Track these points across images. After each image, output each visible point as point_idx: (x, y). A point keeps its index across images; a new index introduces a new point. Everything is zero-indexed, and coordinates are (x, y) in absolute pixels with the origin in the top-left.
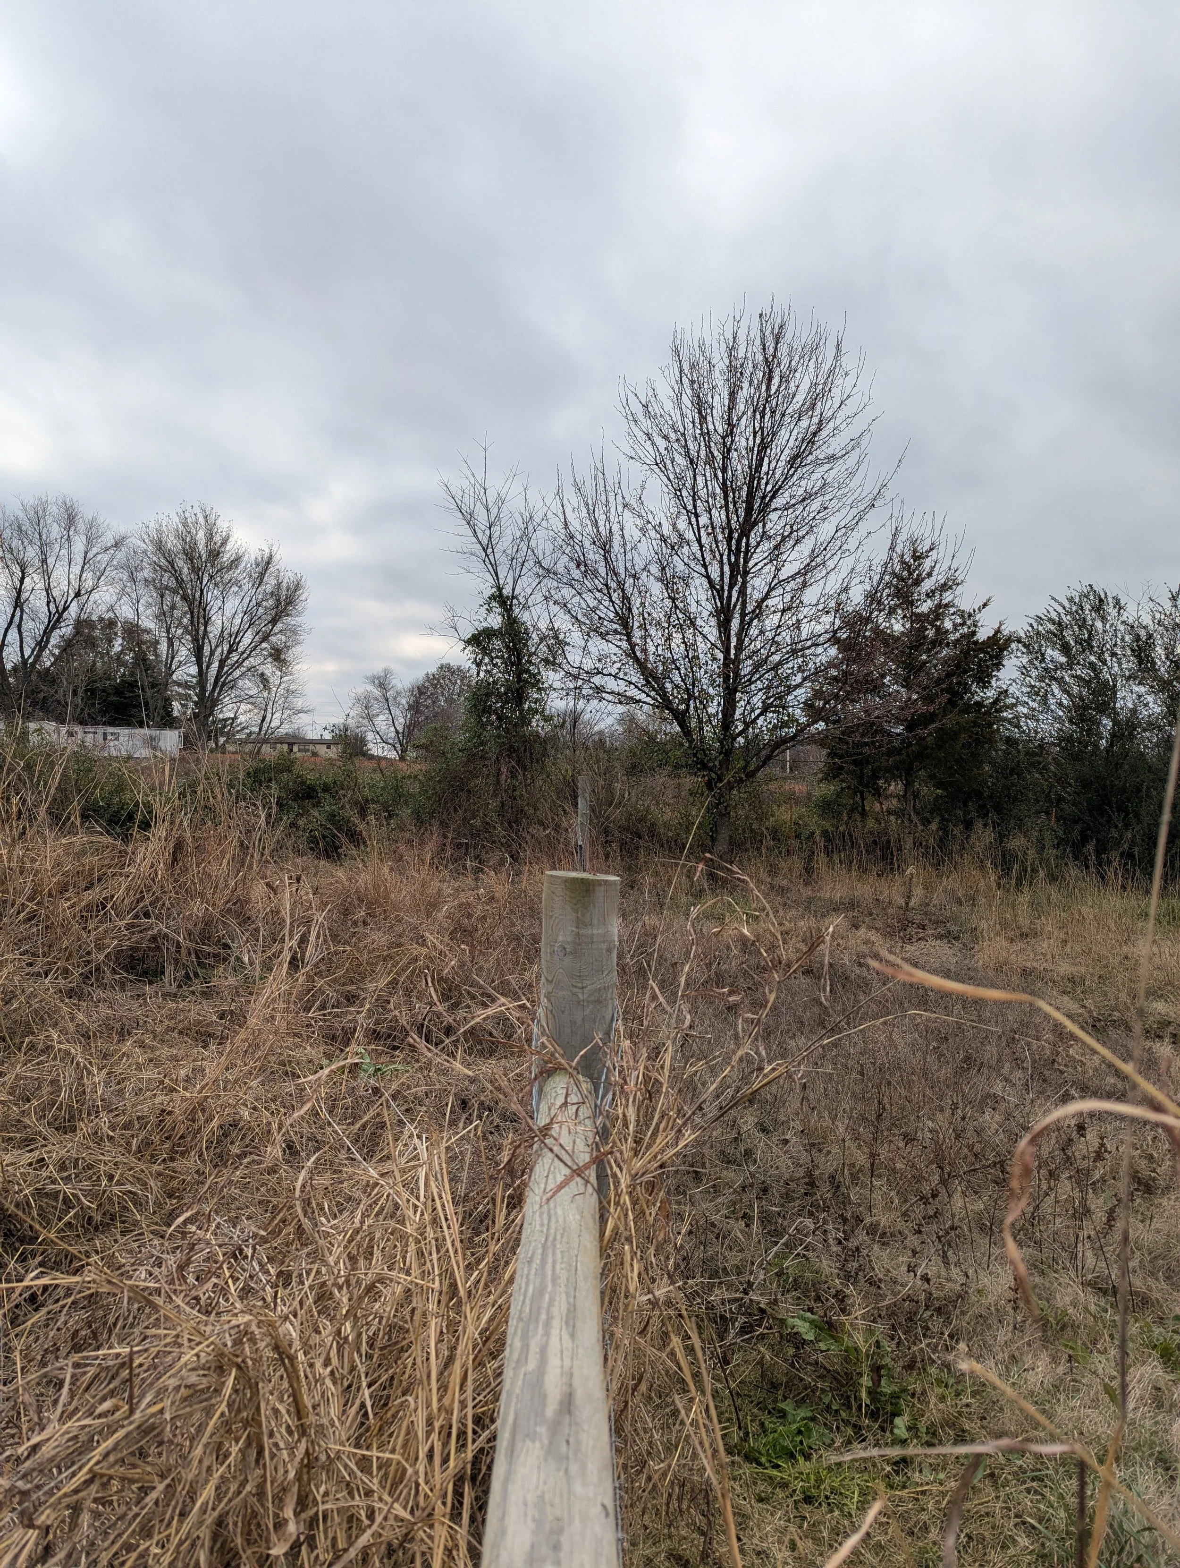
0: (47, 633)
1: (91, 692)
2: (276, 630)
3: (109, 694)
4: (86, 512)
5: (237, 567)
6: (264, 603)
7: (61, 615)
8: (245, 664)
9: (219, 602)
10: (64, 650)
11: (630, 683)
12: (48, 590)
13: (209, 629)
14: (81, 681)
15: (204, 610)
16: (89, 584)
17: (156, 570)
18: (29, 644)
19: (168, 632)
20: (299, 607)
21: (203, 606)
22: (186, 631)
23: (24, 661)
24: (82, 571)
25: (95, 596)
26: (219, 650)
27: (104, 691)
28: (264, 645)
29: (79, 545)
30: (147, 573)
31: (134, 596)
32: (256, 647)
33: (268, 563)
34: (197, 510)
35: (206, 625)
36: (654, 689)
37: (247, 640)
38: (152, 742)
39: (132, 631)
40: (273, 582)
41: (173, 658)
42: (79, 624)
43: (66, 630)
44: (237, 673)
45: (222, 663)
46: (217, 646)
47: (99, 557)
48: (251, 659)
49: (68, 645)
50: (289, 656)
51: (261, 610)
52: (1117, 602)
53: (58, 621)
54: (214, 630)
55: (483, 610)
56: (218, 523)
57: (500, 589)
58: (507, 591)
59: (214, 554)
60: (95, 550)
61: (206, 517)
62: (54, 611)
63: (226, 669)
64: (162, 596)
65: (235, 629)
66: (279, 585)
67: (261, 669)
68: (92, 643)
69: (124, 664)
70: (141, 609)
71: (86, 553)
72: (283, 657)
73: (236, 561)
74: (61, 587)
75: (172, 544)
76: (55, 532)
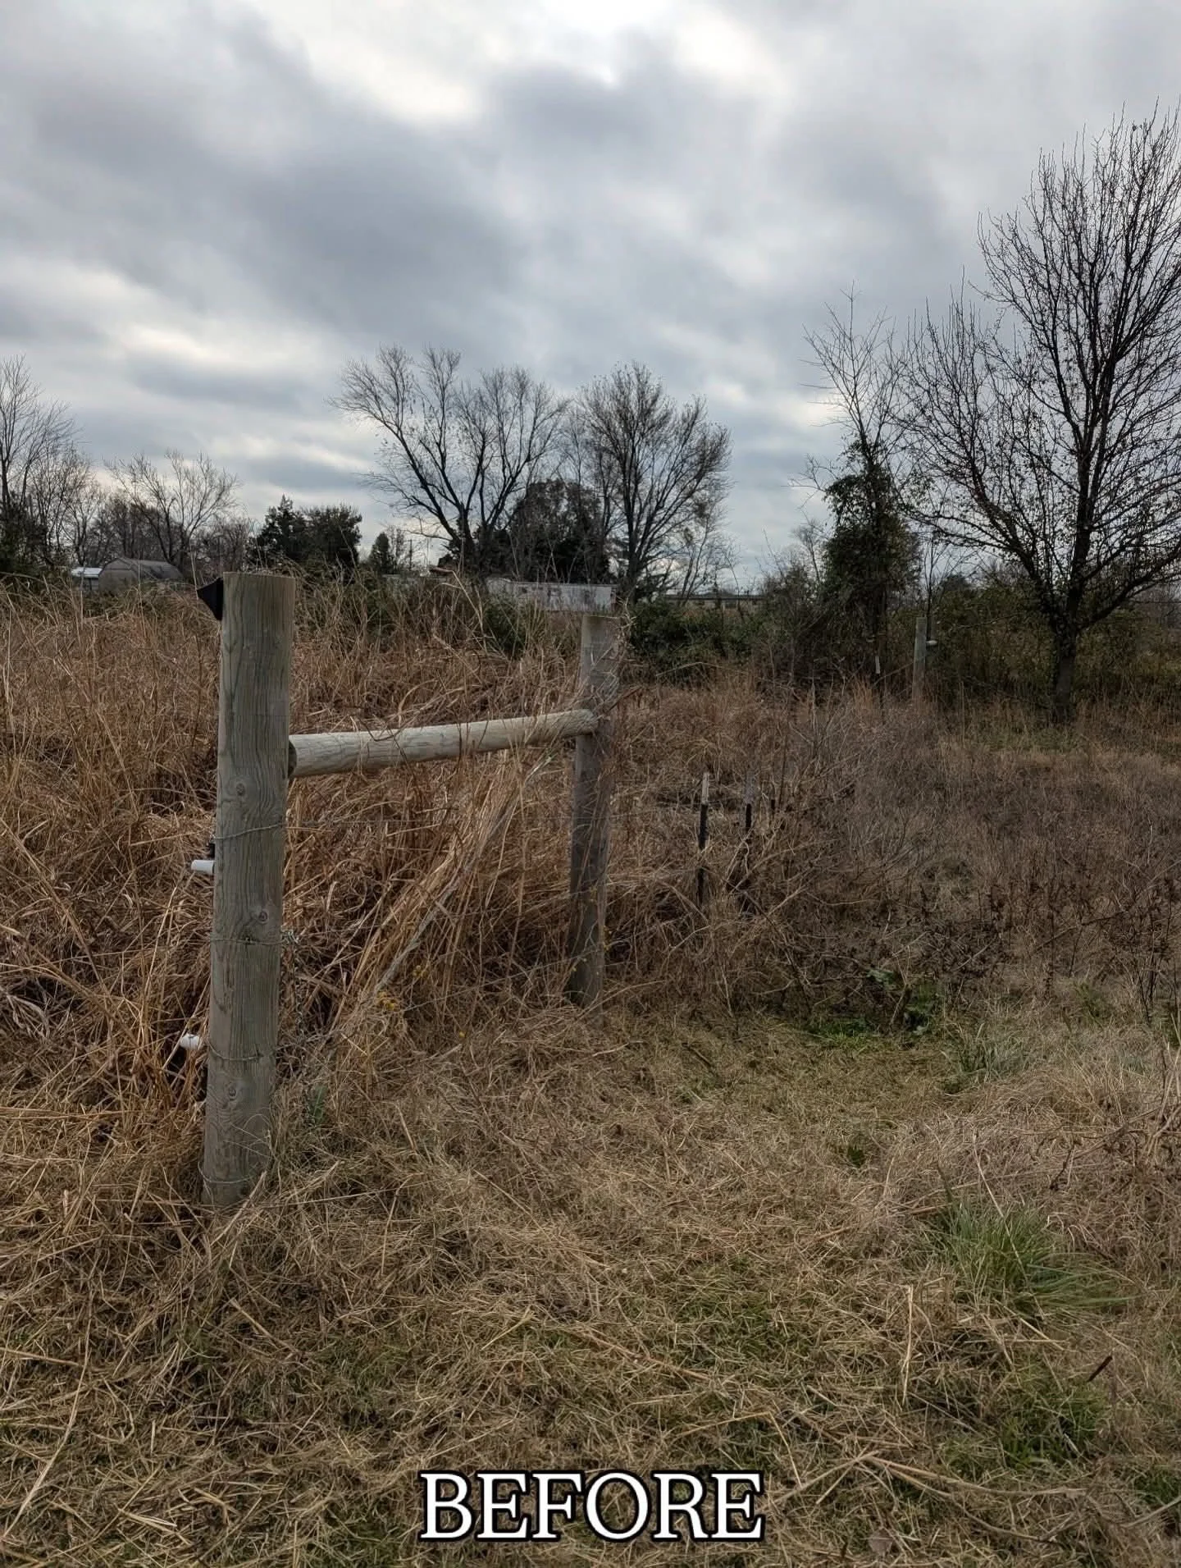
0: (503, 498)
2: (701, 485)
4: (536, 379)
5: (667, 422)
6: (690, 460)
7: (514, 479)
8: (671, 520)
9: (649, 461)
10: (517, 511)
11: (974, 525)
12: (504, 456)
13: (640, 487)
14: (531, 541)
15: (636, 469)
16: (536, 450)
17: (594, 432)
18: (488, 506)
19: (605, 491)
20: (724, 461)
21: (634, 465)
22: (620, 491)
23: (484, 523)
24: (532, 438)
25: (543, 459)
26: (648, 507)
28: (689, 501)
29: (529, 413)
30: (588, 435)
31: (576, 458)
32: (681, 504)
33: (696, 416)
34: (631, 369)
35: (637, 483)
36: (1001, 531)
37: (672, 497)
38: (586, 597)
39: (576, 491)
40: (700, 437)
41: (609, 515)
42: (531, 488)
43: (520, 493)
44: (663, 531)
45: (650, 520)
46: (646, 504)
47: (546, 422)
48: (676, 516)
49: (521, 506)
50: (714, 511)
51: (686, 466)
53: (511, 485)
54: (644, 488)
55: (845, 458)
56: (650, 382)
57: (863, 437)
58: (871, 438)
59: (646, 413)
60: (542, 416)
61: (638, 376)
62: (508, 475)
63: (653, 526)
64: (601, 457)
65: (661, 487)
66: (703, 441)
67: (686, 525)
68: (541, 504)
69: (568, 524)
70: (582, 470)
71: (536, 418)
72: (707, 512)
73: (664, 419)
74: (515, 453)
75: (608, 405)
76: (510, 401)
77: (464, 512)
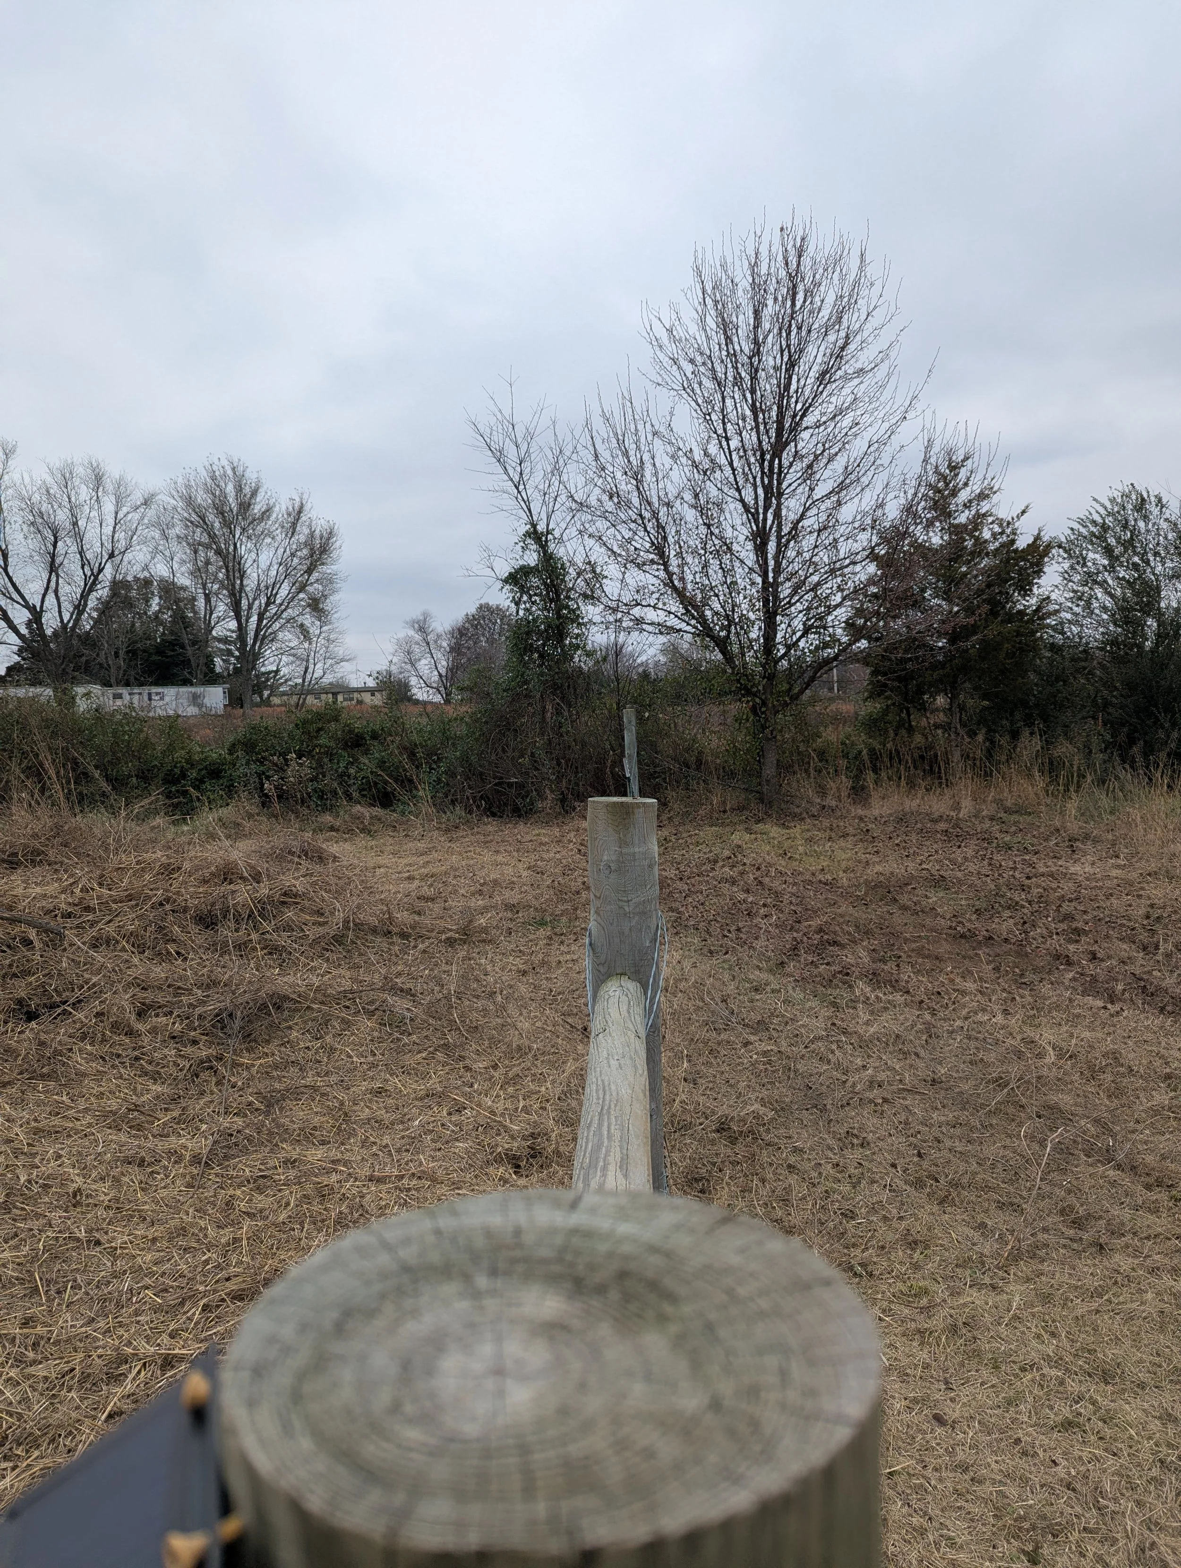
0: (84, 596)
1: (132, 653)
2: (312, 579)
3: (151, 654)
4: (113, 470)
5: (269, 517)
6: (299, 553)
7: (96, 578)
8: (284, 615)
9: (253, 555)
10: (102, 613)
11: (670, 613)
12: (81, 553)
13: (245, 583)
14: (122, 643)
15: (239, 564)
16: (121, 544)
17: (187, 526)
18: (68, 608)
19: (204, 588)
20: (334, 555)
21: (238, 560)
22: (223, 586)
23: (64, 626)
24: (114, 532)
25: (128, 556)
26: (257, 602)
27: (145, 651)
28: (301, 595)
29: (109, 506)
30: (178, 530)
31: (167, 553)
32: (293, 598)
33: (300, 512)
34: (225, 462)
35: (242, 578)
36: (694, 617)
37: (284, 592)
38: (195, 699)
39: (169, 589)
40: (306, 531)
41: (211, 614)
42: (117, 586)
43: (102, 592)
44: (276, 626)
45: (261, 616)
46: (255, 599)
47: (130, 516)
48: (289, 611)
49: (105, 608)
50: (327, 605)
51: (296, 560)
52: (1160, 500)
53: (94, 583)
54: (250, 584)
55: (518, 548)
56: (247, 474)
57: (534, 526)
58: (541, 528)
59: (245, 506)
60: (125, 510)
61: (233, 469)
62: (89, 573)
63: (265, 622)
64: (196, 552)
65: (271, 581)
66: (312, 534)
67: (300, 620)
68: (129, 604)
69: (162, 623)
70: (175, 566)
71: (116, 513)
72: (321, 606)
73: (268, 511)
74: (94, 549)
75: (202, 498)
76: (84, 493)
77: (36, 615)
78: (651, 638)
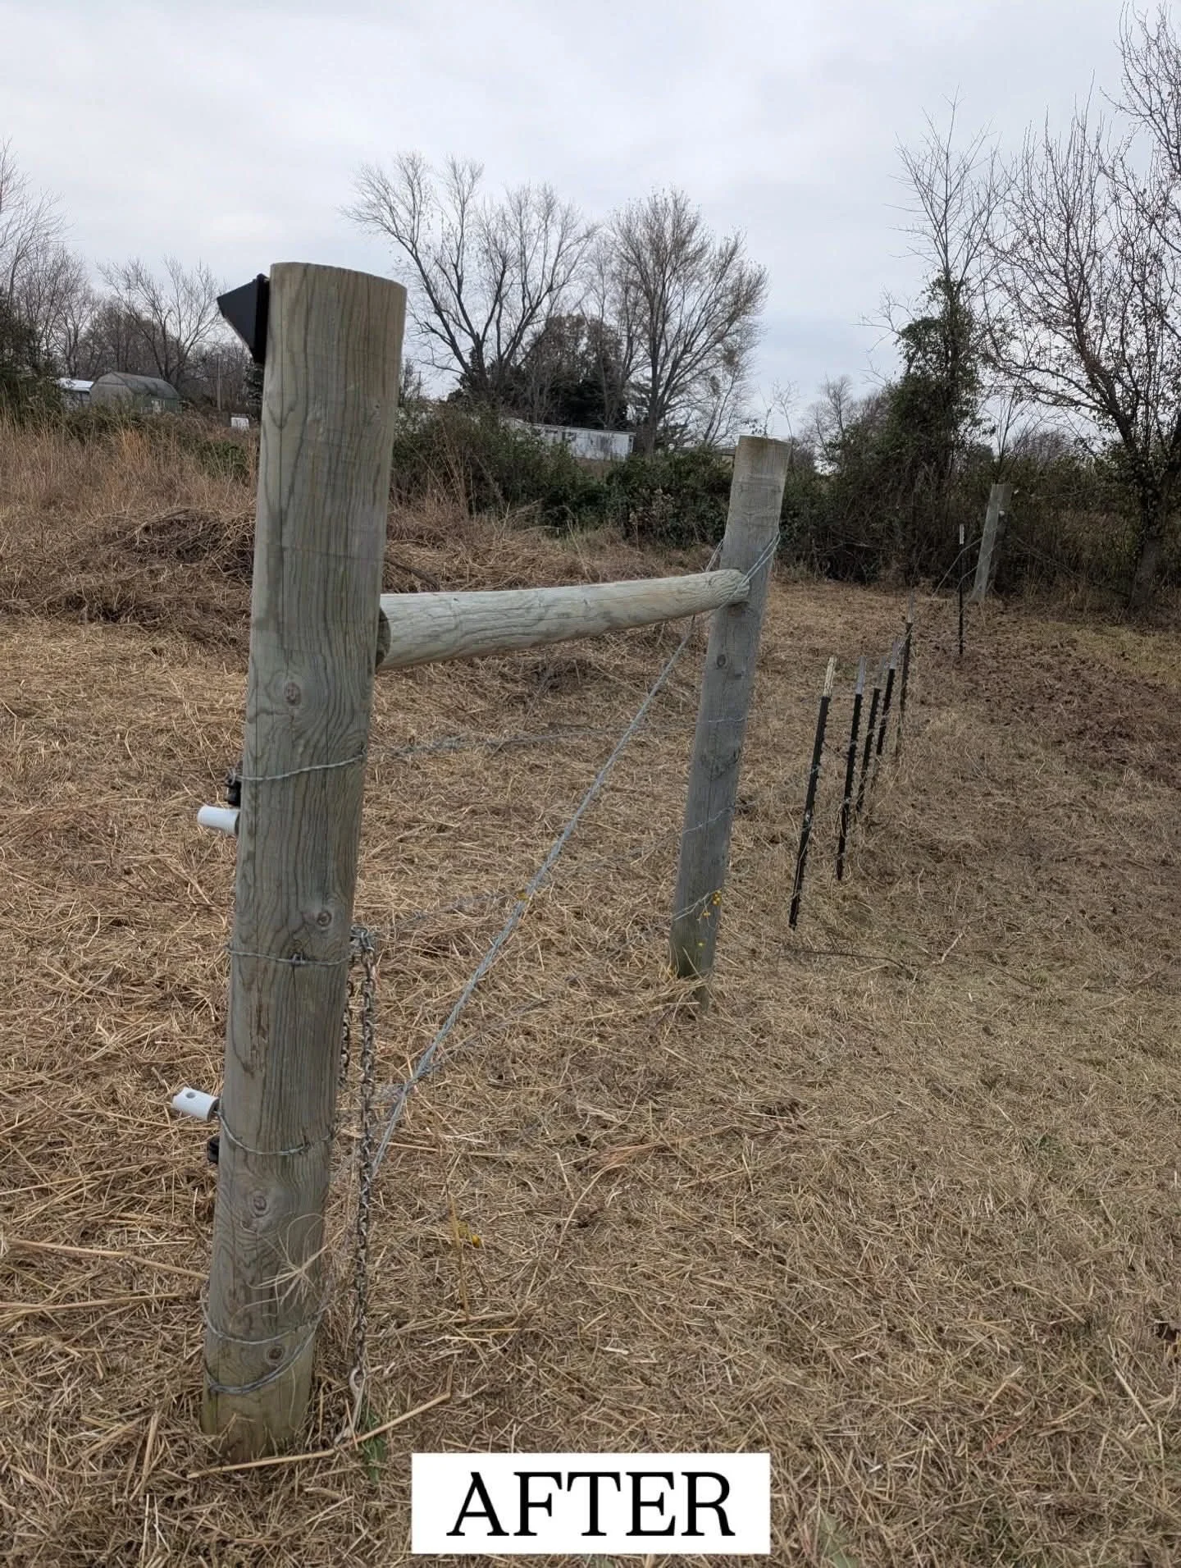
0: (521, 329)
1: (555, 391)
2: (732, 329)
3: (570, 395)
4: (563, 200)
5: (703, 256)
6: (723, 300)
7: (533, 312)
8: (698, 366)
9: (679, 298)
10: (534, 347)
11: (1070, 381)
12: (524, 284)
13: (666, 329)
14: (547, 380)
15: (664, 306)
16: (560, 279)
17: (622, 262)
18: (506, 338)
19: (629, 331)
20: (758, 305)
21: (663, 302)
22: (646, 330)
23: (500, 357)
24: (555, 265)
25: (565, 291)
26: (674, 350)
27: (566, 391)
28: (719, 346)
29: (554, 237)
30: (614, 266)
31: (601, 291)
32: (709, 348)
33: (732, 254)
34: (668, 194)
35: (665, 322)
36: (1099, 390)
37: (701, 340)
38: (604, 444)
39: (598, 328)
40: (736, 275)
41: (632, 357)
42: (550, 322)
43: (538, 326)
44: (688, 376)
45: (675, 365)
46: (672, 347)
47: (572, 248)
48: (704, 361)
49: (539, 341)
50: (743, 359)
51: (719, 307)
53: (531, 316)
54: (671, 328)
55: (925, 297)
56: (688, 208)
57: (947, 271)
58: (956, 276)
59: (680, 244)
60: (568, 242)
61: (675, 202)
62: (528, 306)
63: (678, 371)
64: (627, 291)
65: (691, 328)
66: (741, 279)
67: (713, 372)
68: (560, 340)
69: (587, 364)
70: (606, 305)
71: (561, 245)
72: (736, 359)
73: (701, 251)
74: (536, 281)
75: (641, 233)
76: (534, 221)
77: (479, 343)
78: (1044, 409)
